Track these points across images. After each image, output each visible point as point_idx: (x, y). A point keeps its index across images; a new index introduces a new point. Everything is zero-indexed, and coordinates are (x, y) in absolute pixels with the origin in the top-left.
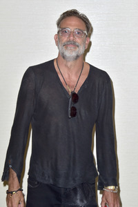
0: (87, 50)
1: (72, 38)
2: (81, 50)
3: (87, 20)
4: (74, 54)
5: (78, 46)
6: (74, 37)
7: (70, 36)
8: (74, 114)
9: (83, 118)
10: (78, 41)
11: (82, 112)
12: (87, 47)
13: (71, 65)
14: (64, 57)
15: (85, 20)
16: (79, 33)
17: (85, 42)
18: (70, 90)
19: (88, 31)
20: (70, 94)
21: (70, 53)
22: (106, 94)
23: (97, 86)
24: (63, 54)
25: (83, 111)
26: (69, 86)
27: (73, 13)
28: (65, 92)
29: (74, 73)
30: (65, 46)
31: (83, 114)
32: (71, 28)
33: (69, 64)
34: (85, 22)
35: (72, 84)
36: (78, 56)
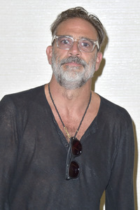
0: (98, 73)
1: (75, 52)
2: (89, 71)
3: (100, 24)
4: (78, 78)
5: (84, 66)
6: (78, 49)
7: (71, 49)
8: (74, 174)
9: (88, 181)
10: (85, 57)
11: (87, 171)
12: (97, 68)
13: (72, 96)
14: (61, 82)
15: (96, 25)
16: (86, 45)
17: (94, 60)
18: (69, 135)
19: (100, 42)
20: (69, 140)
21: (72, 77)
22: (124, 145)
23: (111, 131)
24: (60, 77)
25: (88, 169)
26: (68, 128)
27: (77, 13)
28: (62, 137)
29: (76, 108)
30: (65, 64)
31: (88, 175)
32: (74, 35)
33: (70, 93)
34: (96, 27)
35: (72, 125)
36: (83, 82)
